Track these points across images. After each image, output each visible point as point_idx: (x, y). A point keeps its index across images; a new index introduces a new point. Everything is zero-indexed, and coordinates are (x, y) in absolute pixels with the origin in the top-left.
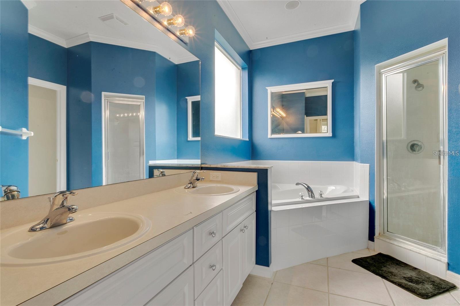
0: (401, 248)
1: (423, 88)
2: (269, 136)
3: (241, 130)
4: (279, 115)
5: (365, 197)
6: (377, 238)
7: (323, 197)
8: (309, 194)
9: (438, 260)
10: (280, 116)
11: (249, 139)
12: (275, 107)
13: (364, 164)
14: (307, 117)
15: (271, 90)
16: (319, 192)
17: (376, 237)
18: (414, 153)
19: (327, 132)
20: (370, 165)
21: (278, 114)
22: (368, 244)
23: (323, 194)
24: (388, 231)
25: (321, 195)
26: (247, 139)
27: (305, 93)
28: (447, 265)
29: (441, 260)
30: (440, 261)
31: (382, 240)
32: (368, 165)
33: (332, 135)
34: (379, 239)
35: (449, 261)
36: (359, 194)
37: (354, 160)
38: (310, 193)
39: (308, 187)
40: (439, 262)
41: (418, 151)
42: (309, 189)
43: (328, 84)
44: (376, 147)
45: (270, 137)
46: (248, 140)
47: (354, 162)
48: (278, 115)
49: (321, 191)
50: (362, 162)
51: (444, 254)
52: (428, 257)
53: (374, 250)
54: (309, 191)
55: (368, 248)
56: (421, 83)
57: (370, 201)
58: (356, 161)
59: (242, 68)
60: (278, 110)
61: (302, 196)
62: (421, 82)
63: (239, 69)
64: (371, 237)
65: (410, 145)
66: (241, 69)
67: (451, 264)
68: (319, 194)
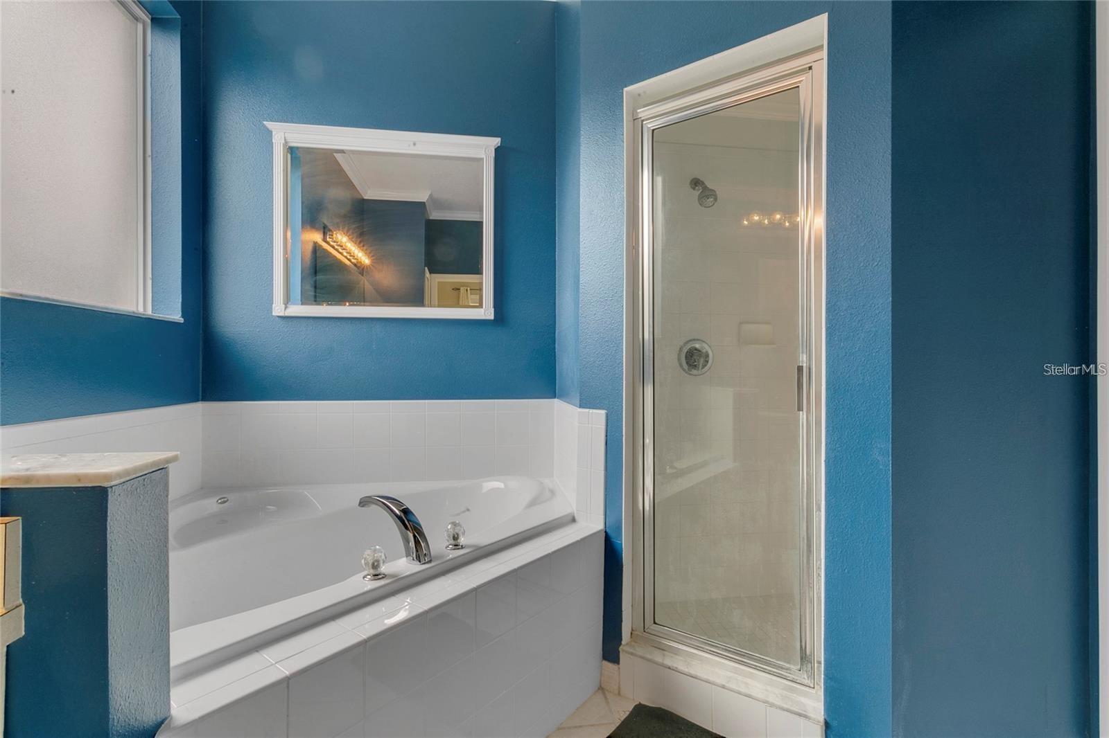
0: (696, 680)
1: (716, 199)
2: (278, 309)
3: (149, 275)
4: (349, 260)
5: (592, 523)
6: (626, 652)
7: (462, 547)
8: (406, 541)
9: (800, 715)
10: (352, 263)
11: (183, 316)
12: (331, 227)
13: (591, 411)
14: (433, 275)
15: (286, 135)
16: (449, 527)
17: (623, 651)
18: (694, 372)
19: (481, 306)
20: (607, 414)
21: (345, 254)
22: (601, 674)
23: (460, 533)
24: (656, 621)
25: (455, 538)
26: (176, 316)
27: (427, 204)
28: (824, 728)
29: (809, 715)
30: (806, 717)
31: (641, 657)
32: (603, 412)
33: (495, 316)
34: (632, 654)
35: (828, 715)
36: (575, 509)
37: (553, 395)
38: (411, 535)
39: (406, 512)
40: (802, 719)
41: (702, 368)
42: (406, 519)
43: (483, 148)
44: (624, 354)
45: (282, 314)
46: (182, 321)
47: (556, 400)
48: (346, 257)
49: (454, 524)
50: (586, 402)
51: (810, 687)
52: (772, 705)
53: (619, 694)
54: (406, 528)
55: (601, 688)
56: (710, 188)
57: (606, 532)
58: (561, 397)
59: (153, 20)
60: (342, 238)
61: (375, 566)
62: (709, 185)
63: (137, 19)
64: (611, 650)
65: (685, 350)
66: (149, 21)
67: (834, 724)
68: (449, 536)
